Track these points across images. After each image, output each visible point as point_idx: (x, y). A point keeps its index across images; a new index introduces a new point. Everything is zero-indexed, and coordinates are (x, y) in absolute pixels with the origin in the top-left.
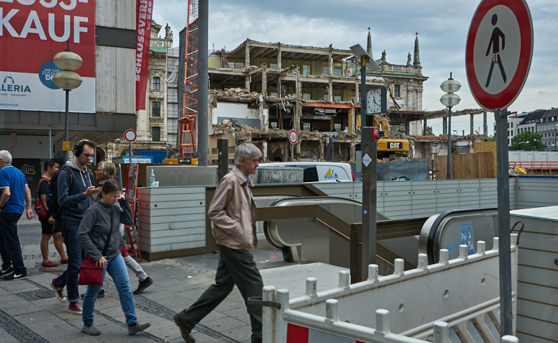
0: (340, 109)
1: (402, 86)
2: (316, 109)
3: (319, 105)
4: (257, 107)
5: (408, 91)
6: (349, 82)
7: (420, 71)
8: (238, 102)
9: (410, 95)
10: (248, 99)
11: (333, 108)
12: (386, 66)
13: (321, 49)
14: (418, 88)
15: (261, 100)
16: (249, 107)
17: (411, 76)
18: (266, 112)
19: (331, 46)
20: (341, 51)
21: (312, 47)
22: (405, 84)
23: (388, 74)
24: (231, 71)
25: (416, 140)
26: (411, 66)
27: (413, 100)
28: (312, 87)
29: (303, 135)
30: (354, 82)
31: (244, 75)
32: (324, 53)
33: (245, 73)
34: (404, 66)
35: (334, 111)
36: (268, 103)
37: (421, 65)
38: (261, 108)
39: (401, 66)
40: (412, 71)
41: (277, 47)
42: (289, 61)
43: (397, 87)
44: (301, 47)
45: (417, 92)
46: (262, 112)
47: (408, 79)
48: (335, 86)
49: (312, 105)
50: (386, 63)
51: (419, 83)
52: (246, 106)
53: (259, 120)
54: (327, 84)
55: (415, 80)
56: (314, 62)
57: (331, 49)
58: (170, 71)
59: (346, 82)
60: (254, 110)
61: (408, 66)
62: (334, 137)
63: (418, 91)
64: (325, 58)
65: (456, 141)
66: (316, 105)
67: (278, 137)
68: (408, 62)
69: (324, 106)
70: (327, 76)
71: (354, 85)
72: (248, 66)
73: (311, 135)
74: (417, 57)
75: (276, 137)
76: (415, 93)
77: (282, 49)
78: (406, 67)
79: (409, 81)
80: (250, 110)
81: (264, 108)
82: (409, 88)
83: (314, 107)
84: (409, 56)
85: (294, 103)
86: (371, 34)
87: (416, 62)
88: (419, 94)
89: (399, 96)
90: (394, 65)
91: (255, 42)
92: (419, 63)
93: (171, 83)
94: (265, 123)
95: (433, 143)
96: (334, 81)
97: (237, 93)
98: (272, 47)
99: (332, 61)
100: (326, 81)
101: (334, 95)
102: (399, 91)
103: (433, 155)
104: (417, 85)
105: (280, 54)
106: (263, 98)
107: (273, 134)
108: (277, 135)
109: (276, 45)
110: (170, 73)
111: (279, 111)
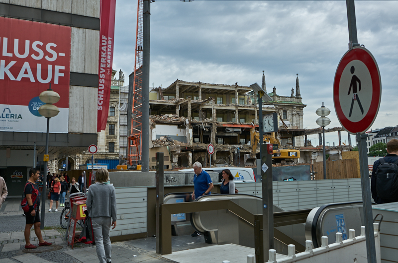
0: (244, 128)
1: (288, 111)
2: (227, 128)
3: (229, 126)
4: (184, 127)
5: (292, 115)
6: (250, 109)
7: (301, 101)
8: (171, 124)
9: (294, 117)
10: (178, 122)
11: (239, 128)
12: (276, 97)
13: (229, 86)
14: (300, 113)
15: (187, 122)
16: (179, 127)
17: (295, 104)
18: (191, 131)
19: (236, 84)
20: (244, 87)
21: (223, 85)
22: (290, 110)
23: (277, 103)
24: (166, 102)
25: (300, 150)
26: (294, 97)
27: (297, 121)
28: (223, 113)
29: (218, 147)
30: (253, 109)
31: (175, 104)
32: (232, 89)
33: (176, 103)
34: (289, 97)
35: (240, 130)
36: (192, 125)
38: (187, 128)
39: (287, 97)
40: (295, 101)
41: (198, 85)
42: (207, 94)
43: (285, 112)
44: (215, 85)
46: (188, 131)
47: (293, 106)
48: (240, 112)
49: (224, 126)
50: (276, 95)
51: (300, 109)
52: (176, 127)
53: (186, 137)
54: (235, 111)
55: (297, 107)
56: (225, 95)
57: (236, 86)
58: (122, 102)
59: (248, 109)
60: (182, 130)
61: (292, 97)
62: (240, 148)
63: (300, 115)
64: (232, 92)
65: (329, 150)
66: (227, 126)
68: (292, 94)
69: (233, 126)
70: (234, 105)
71: (254, 111)
72: (178, 99)
73: (224, 147)
74: (298, 91)
75: (198, 148)
76: (297, 116)
77: (202, 86)
78: (291, 97)
79: (293, 108)
80: (179, 130)
81: (189, 128)
82: (294, 112)
83: (225, 127)
84: (292, 90)
85: (211, 124)
86: (265, 75)
87: (298, 95)
88: (301, 117)
89: (286, 118)
90: (282, 97)
91: (182, 82)
92: (300, 95)
93: (123, 111)
94: (190, 139)
95: (312, 151)
96: (239, 108)
97: (170, 118)
98: (194, 85)
99: (238, 94)
100: (234, 108)
101: (240, 118)
102: (286, 115)
103: (313, 161)
104: (299, 110)
105: (201, 90)
106: (189, 121)
107: (196, 147)
108: (199, 147)
109: (198, 83)
110: (122, 104)
111: (200, 130)
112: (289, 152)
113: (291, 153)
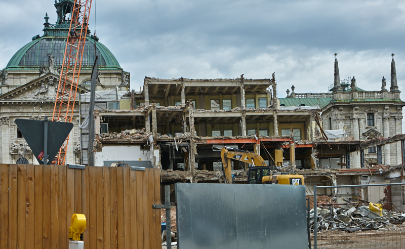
0: (243, 144)
1: (376, 114)
2: (214, 146)
3: (217, 142)
4: (148, 148)
5: (383, 119)
6: (265, 114)
7: (398, 96)
8: (129, 144)
9: (387, 123)
10: (140, 140)
11: (233, 144)
12: (357, 93)
13: (231, 81)
14: (396, 115)
15: (152, 140)
16: (142, 148)
17: (386, 102)
18: (157, 153)
19: (242, 76)
20: (254, 80)
21: (221, 80)
22: (380, 111)
23: (358, 102)
24: (129, 112)
25: (338, 174)
26: (386, 91)
27: (391, 128)
29: (199, 175)
30: (271, 114)
31: (143, 115)
32: (234, 85)
33: (144, 112)
34: (377, 92)
35: (237, 147)
36: (158, 142)
37: (399, 89)
38: (152, 149)
39: (374, 92)
40: (388, 97)
41: (180, 83)
42: (206, 96)
43: (371, 115)
44: (207, 81)
45: (395, 119)
46: (153, 154)
47: (384, 106)
48: (249, 119)
49: (209, 142)
50: (356, 91)
51: (397, 110)
52: (138, 148)
53: (150, 162)
54: (240, 118)
55: (391, 106)
56: (235, 95)
57: (242, 80)
58: (83, 116)
59: (262, 114)
60: (145, 152)
61: (383, 90)
62: (235, 175)
63: (397, 118)
64: (234, 90)
66: (214, 142)
67: (170, 178)
68: (383, 87)
69: (223, 142)
70: (239, 109)
71: (272, 116)
72: (147, 105)
73: (209, 174)
74: (394, 81)
75: (168, 178)
76: (392, 121)
77: (186, 84)
78: (381, 92)
79: (384, 108)
80: (141, 152)
81: (155, 148)
82: (385, 115)
83: (212, 144)
84: (384, 80)
85: (189, 141)
87: (394, 87)
88: (398, 122)
89: (374, 125)
90: (366, 92)
91: (154, 79)
92: (397, 87)
93: (84, 129)
94: (157, 164)
95: (361, 175)
96: (247, 114)
97: (132, 134)
98: (173, 83)
99: (244, 93)
100: (239, 115)
101: (247, 129)
102: (373, 120)
103: (362, 190)
104: (395, 112)
105: (183, 90)
106: (154, 138)
107: (164, 176)
108: (169, 176)
109: (179, 80)
110: (82, 119)
111: (172, 151)
112: (291, 179)
113: (293, 180)
